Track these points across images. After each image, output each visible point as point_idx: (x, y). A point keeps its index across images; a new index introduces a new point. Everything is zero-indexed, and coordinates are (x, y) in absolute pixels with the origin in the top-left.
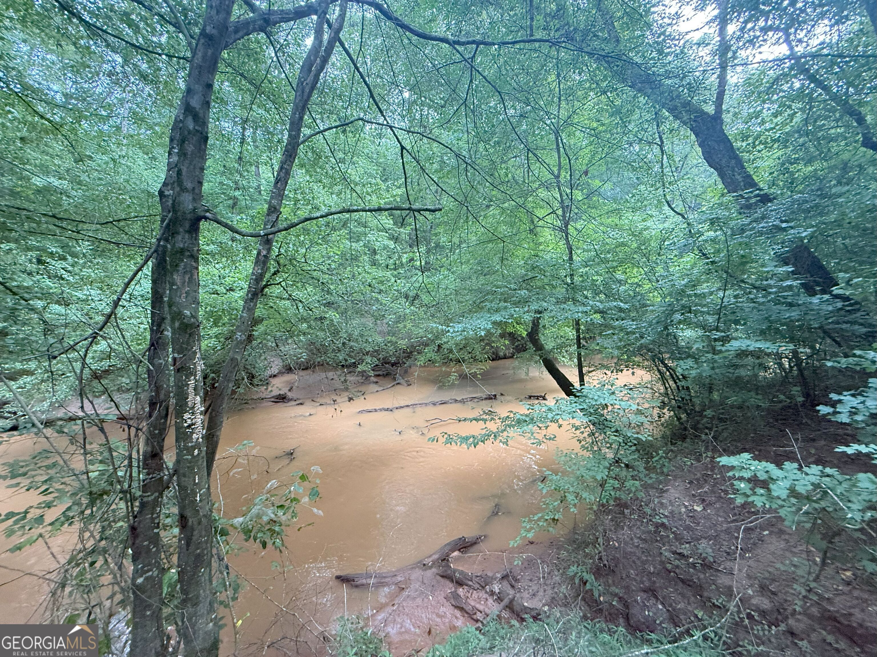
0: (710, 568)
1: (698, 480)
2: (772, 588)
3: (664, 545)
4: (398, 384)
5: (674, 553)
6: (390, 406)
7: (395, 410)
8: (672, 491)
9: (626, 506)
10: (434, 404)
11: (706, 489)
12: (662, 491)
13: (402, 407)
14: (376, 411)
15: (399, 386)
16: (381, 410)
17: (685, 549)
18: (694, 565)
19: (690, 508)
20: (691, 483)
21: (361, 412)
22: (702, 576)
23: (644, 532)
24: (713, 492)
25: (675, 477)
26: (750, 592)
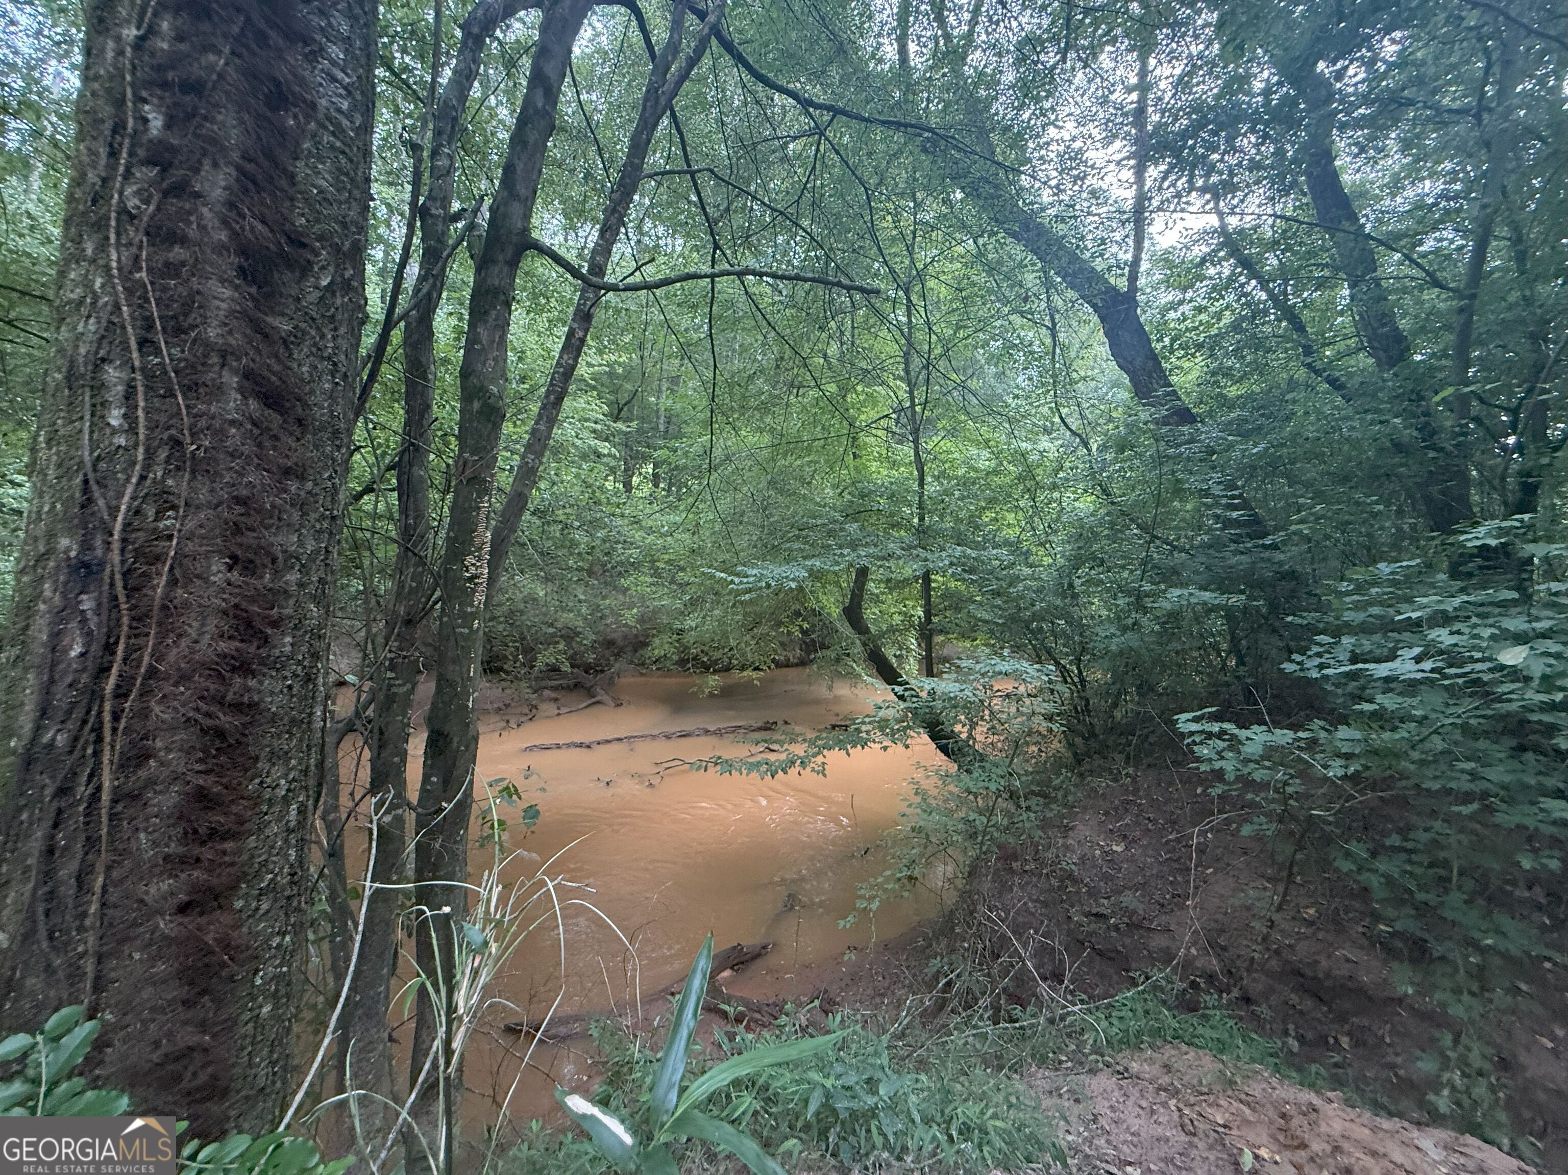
0: (1139, 927)
1: (1116, 809)
2: (1222, 941)
3: (1073, 907)
4: (598, 702)
5: (1088, 914)
6: (587, 741)
7: (594, 746)
8: (1081, 827)
9: (1014, 857)
10: (668, 737)
11: (1127, 821)
12: (1067, 829)
13: (608, 742)
14: (558, 746)
15: (599, 707)
16: (568, 745)
17: (1104, 907)
18: (1116, 928)
19: (1107, 849)
20: (1106, 814)
21: (530, 749)
22: (1128, 941)
23: (1042, 892)
24: (1137, 823)
25: (1085, 809)
26: (1193, 951)
